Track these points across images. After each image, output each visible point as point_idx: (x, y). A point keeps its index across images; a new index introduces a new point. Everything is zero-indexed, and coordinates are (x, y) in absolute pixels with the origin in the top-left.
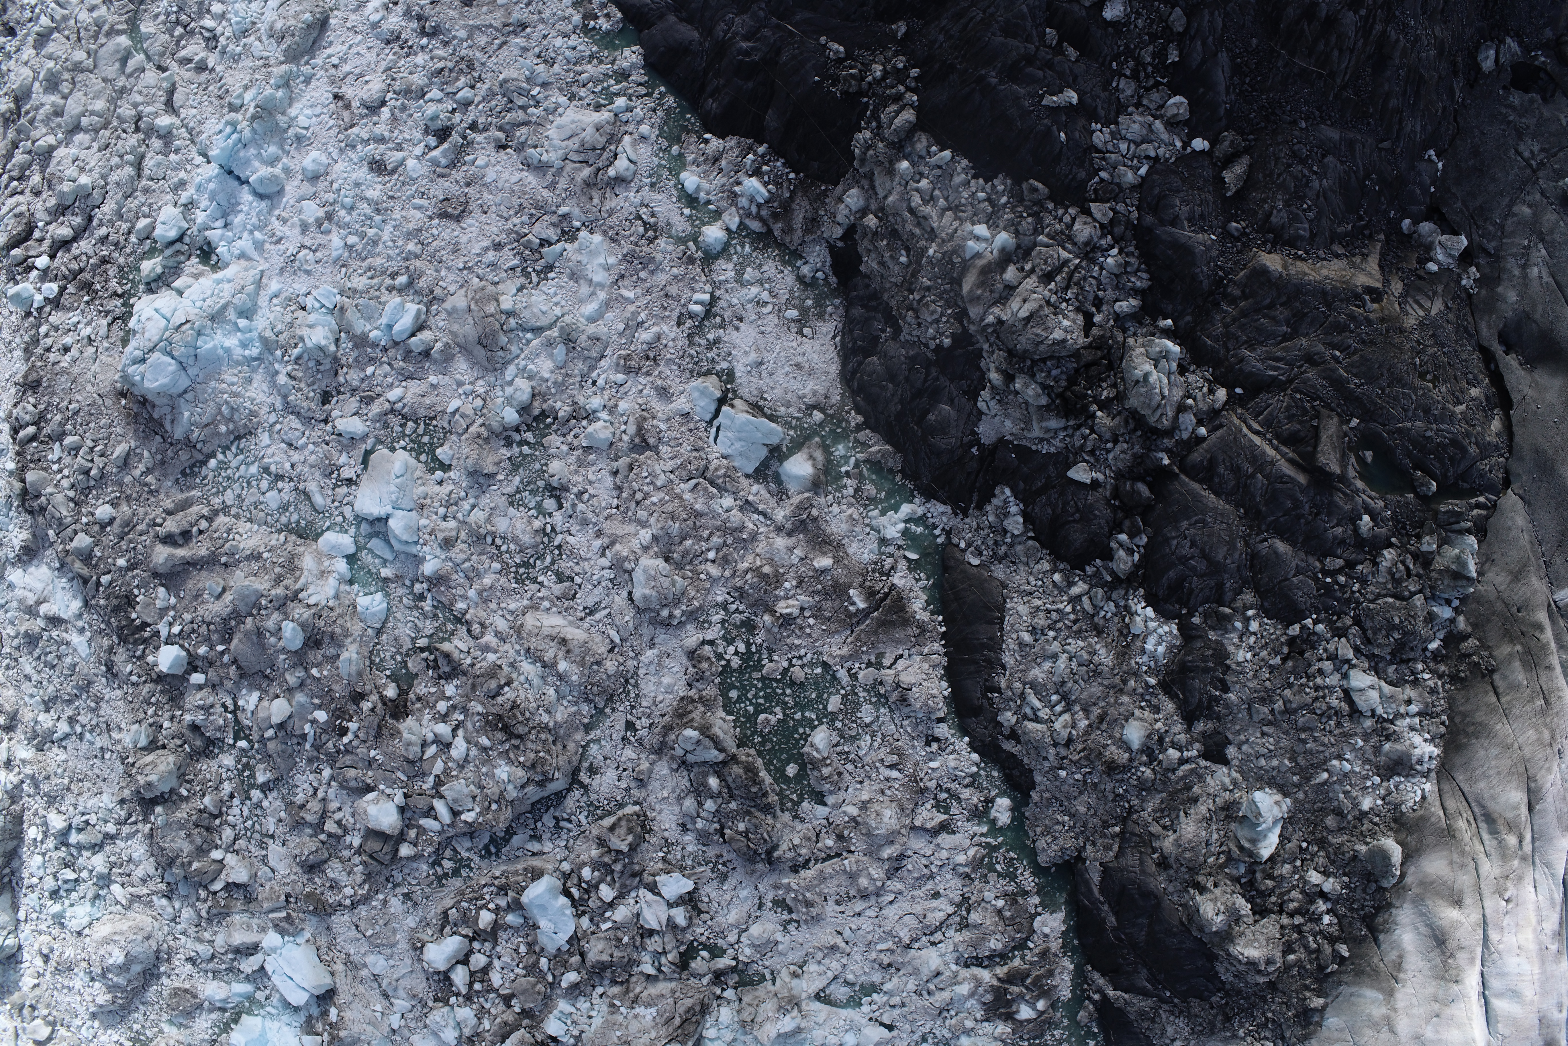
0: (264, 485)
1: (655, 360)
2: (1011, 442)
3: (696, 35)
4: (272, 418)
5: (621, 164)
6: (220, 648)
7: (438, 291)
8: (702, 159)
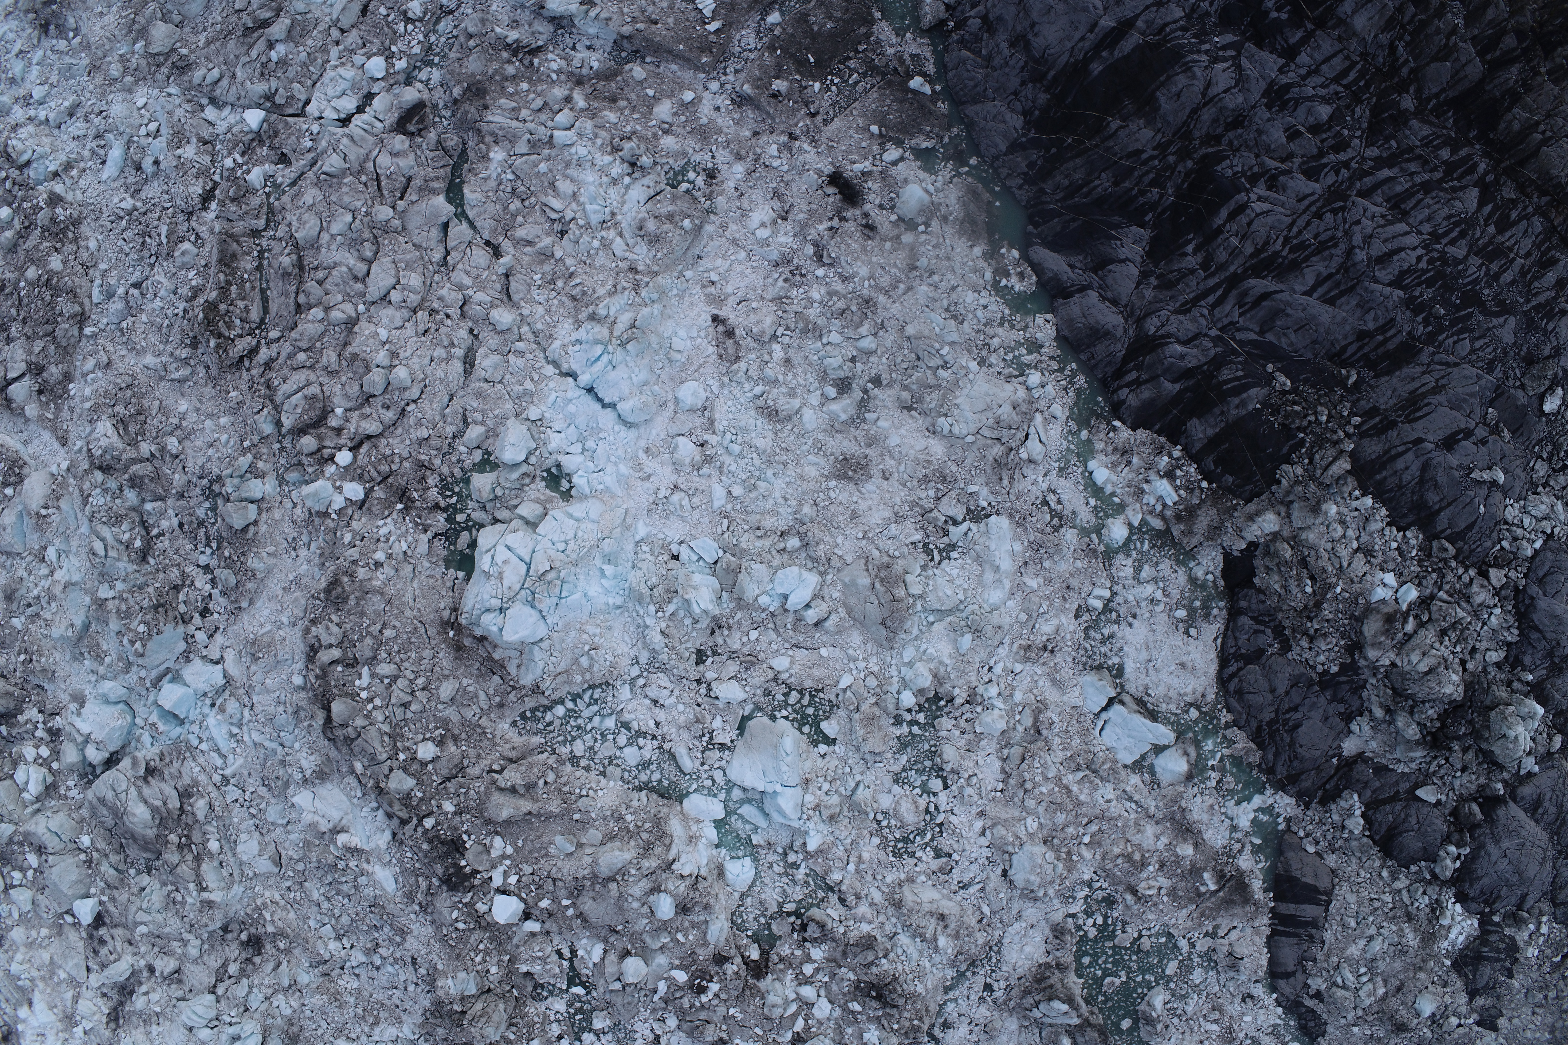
0: (622, 740)
1: (1052, 651)
2: (1372, 759)
3: (1120, 320)
4: (635, 671)
5: (1034, 447)
6: (565, 902)
7: (835, 562)
8: (1110, 448)
